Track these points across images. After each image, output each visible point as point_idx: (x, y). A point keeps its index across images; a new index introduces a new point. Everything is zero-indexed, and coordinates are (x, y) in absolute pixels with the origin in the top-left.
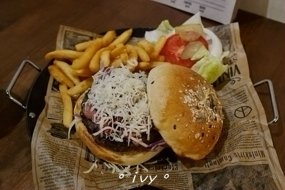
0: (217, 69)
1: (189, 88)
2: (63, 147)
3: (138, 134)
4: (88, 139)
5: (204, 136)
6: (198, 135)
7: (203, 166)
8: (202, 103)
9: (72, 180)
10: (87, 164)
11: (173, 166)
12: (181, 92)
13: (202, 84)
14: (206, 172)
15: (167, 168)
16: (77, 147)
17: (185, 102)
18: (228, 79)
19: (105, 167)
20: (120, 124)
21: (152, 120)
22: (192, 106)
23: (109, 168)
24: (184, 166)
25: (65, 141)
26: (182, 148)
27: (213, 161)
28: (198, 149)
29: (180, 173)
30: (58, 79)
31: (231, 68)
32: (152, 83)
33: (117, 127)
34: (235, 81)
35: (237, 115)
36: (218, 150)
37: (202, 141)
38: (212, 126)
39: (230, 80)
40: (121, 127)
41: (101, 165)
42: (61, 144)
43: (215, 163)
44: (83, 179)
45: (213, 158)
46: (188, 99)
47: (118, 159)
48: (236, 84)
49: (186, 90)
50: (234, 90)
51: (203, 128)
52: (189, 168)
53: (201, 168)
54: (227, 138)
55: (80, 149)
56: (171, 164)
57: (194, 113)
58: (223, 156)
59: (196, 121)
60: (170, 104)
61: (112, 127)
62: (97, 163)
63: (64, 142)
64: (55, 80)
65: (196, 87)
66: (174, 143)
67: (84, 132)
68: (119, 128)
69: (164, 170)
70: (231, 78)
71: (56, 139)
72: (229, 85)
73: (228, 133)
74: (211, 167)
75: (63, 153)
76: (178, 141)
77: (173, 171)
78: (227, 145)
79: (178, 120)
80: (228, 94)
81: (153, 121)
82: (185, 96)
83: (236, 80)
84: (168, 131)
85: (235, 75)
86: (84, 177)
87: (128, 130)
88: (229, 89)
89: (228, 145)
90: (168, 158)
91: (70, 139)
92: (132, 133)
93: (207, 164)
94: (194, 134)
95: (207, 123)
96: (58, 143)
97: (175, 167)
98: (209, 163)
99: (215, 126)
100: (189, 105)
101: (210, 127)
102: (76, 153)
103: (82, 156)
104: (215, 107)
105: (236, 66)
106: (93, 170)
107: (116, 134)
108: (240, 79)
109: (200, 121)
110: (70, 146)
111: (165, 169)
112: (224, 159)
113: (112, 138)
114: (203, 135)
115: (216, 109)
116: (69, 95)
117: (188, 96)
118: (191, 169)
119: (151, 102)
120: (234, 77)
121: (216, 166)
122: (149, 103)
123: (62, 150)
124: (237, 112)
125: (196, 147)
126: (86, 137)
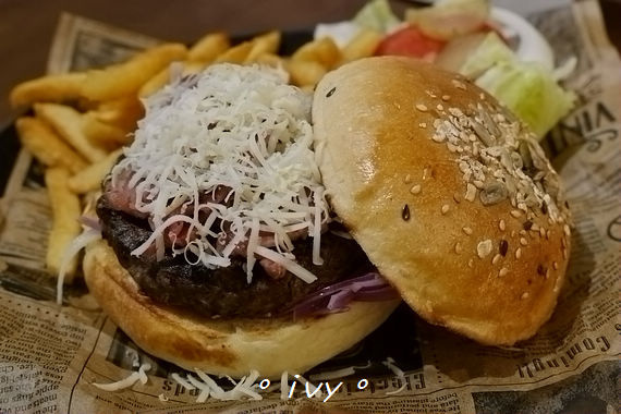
0: (539, 95)
1: (448, 103)
2: (36, 321)
3: (281, 237)
4: (118, 290)
5: (509, 255)
6: (486, 247)
7: (511, 374)
8: (494, 151)
9: (53, 403)
10: (110, 369)
11: (407, 379)
12: (422, 107)
13: (494, 108)
14: (524, 389)
15: (386, 386)
16: (82, 326)
17: (435, 137)
18: (577, 139)
19: (174, 386)
20: (222, 208)
21: (328, 199)
22: (460, 150)
23: (189, 387)
24: (445, 378)
25: (45, 306)
26: (434, 289)
27: (544, 360)
28: (489, 301)
29: (434, 396)
30: (44, 157)
31: (586, 115)
32: (329, 95)
33: (210, 221)
34: (599, 142)
35: (615, 235)
36: (559, 328)
37: (503, 272)
38: (534, 227)
39: (584, 141)
40: (224, 219)
41: (163, 380)
42: (32, 312)
43: (555, 364)
44: (93, 399)
45: (546, 354)
46: (445, 130)
47: (218, 347)
48: (604, 147)
49: (440, 107)
50: (600, 167)
51: (502, 225)
52: (463, 381)
53: (505, 380)
54: (588, 294)
55: (93, 332)
56: (401, 374)
57: (467, 171)
58: (578, 340)
59: (477, 197)
60: (388, 140)
61: (192, 217)
62: (147, 372)
63: (44, 310)
64: (35, 162)
65: (470, 105)
66: (407, 271)
67: (107, 271)
68: (218, 220)
69: (377, 392)
70: (587, 134)
71: (18, 299)
72: (583, 154)
73: (590, 280)
74: (541, 375)
75: (33, 337)
76: (420, 262)
77: (409, 392)
78: (588, 308)
79: (416, 189)
80: (582, 181)
81: (333, 201)
82: (437, 121)
83: (604, 138)
84: (383, 228)
85: (598, 125)
86: (96, 394)
87: (248, 224)
88: (584, 165)
89: (592, 308)
90: (391, 360)
91: (64, 304)
92: (262, 234)
93: (524, 369)
94: (474, 239)
95: (516, 213)
96: (24, 309)
97: (414, 382)
98: (532, 367)
99: (543, 231)
100: (452, 148)
101: (528, 226)
102: (79, 341)
103: (97, 351)
104: (540, 174)
105: (601, 108)
106: (130, 389)
107: (207, 244)
108: (615, 132)
109: (491, 198)
110: (62, 320)
111: (381, 388)
112: (583, 348)
113: (193, 257)
114: (504, 249)
115: (542, 181)
116: (72, 191)
117: (447, 122)
118: (470, 382)
119: (326, 145)
120: (596, 131)
121: (554, 370)
122: (319, 148)
123: (32, 330)
124: (614, 227)
125: (483, 289)
126: (112, 284)
